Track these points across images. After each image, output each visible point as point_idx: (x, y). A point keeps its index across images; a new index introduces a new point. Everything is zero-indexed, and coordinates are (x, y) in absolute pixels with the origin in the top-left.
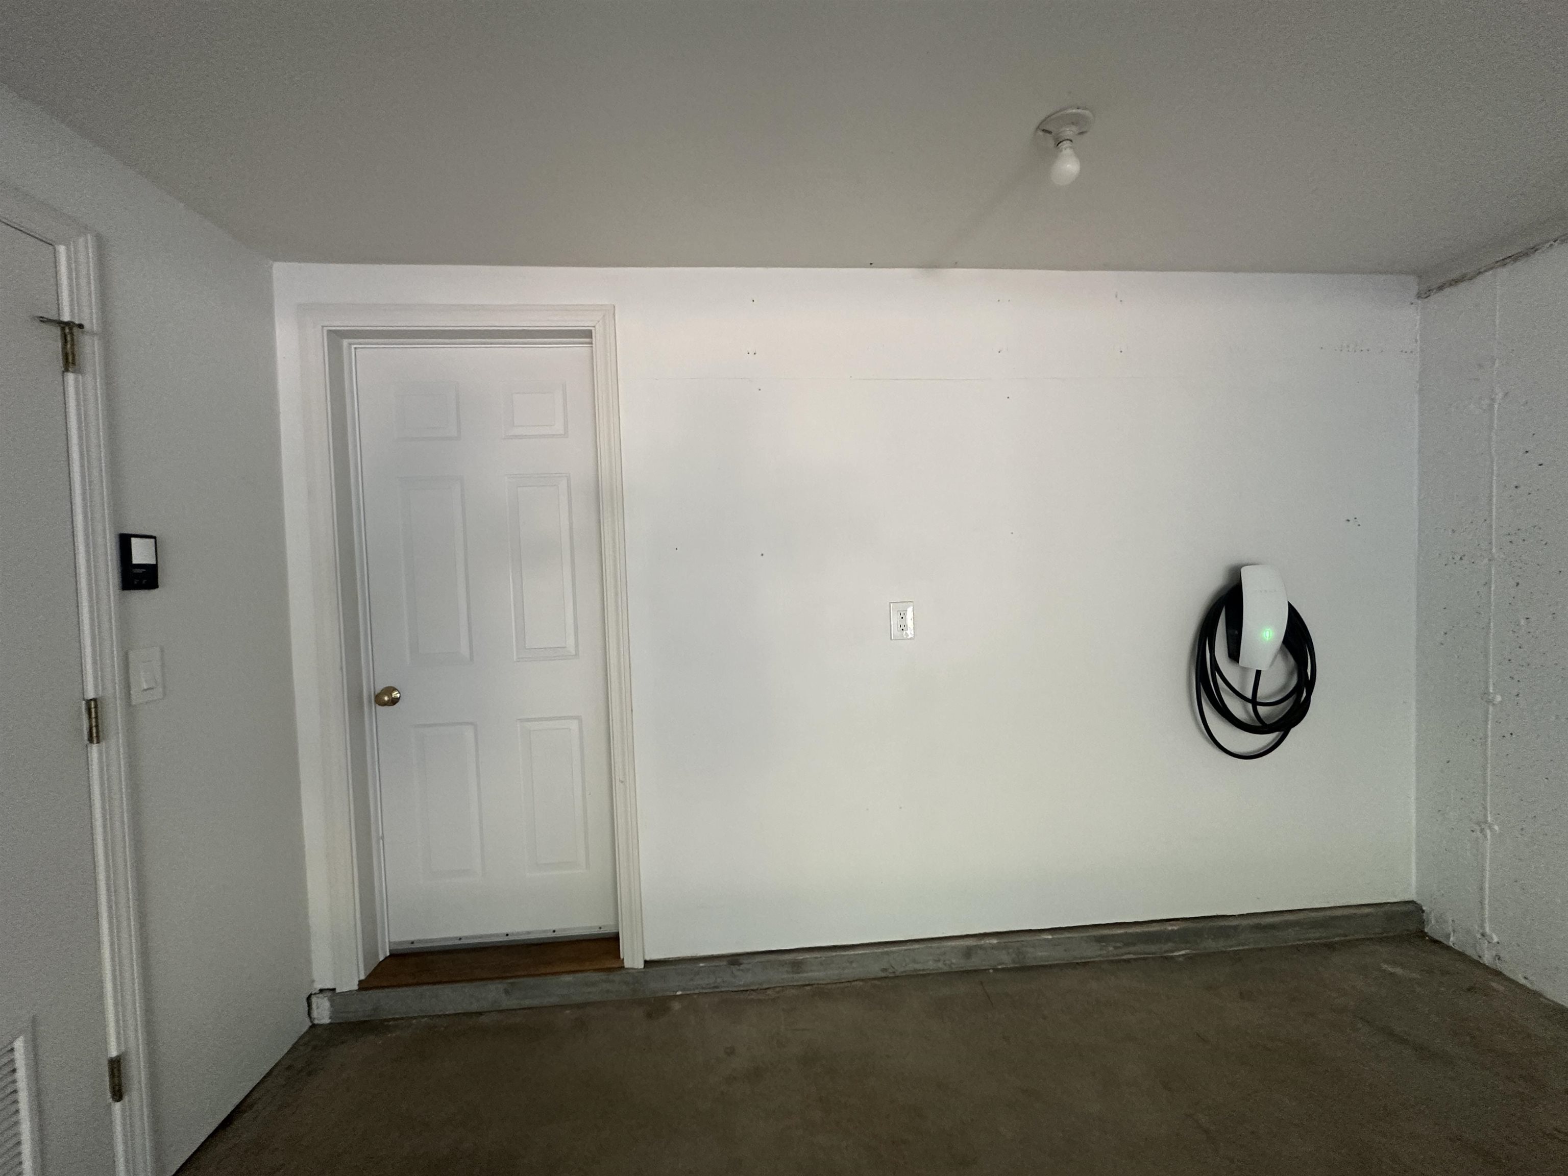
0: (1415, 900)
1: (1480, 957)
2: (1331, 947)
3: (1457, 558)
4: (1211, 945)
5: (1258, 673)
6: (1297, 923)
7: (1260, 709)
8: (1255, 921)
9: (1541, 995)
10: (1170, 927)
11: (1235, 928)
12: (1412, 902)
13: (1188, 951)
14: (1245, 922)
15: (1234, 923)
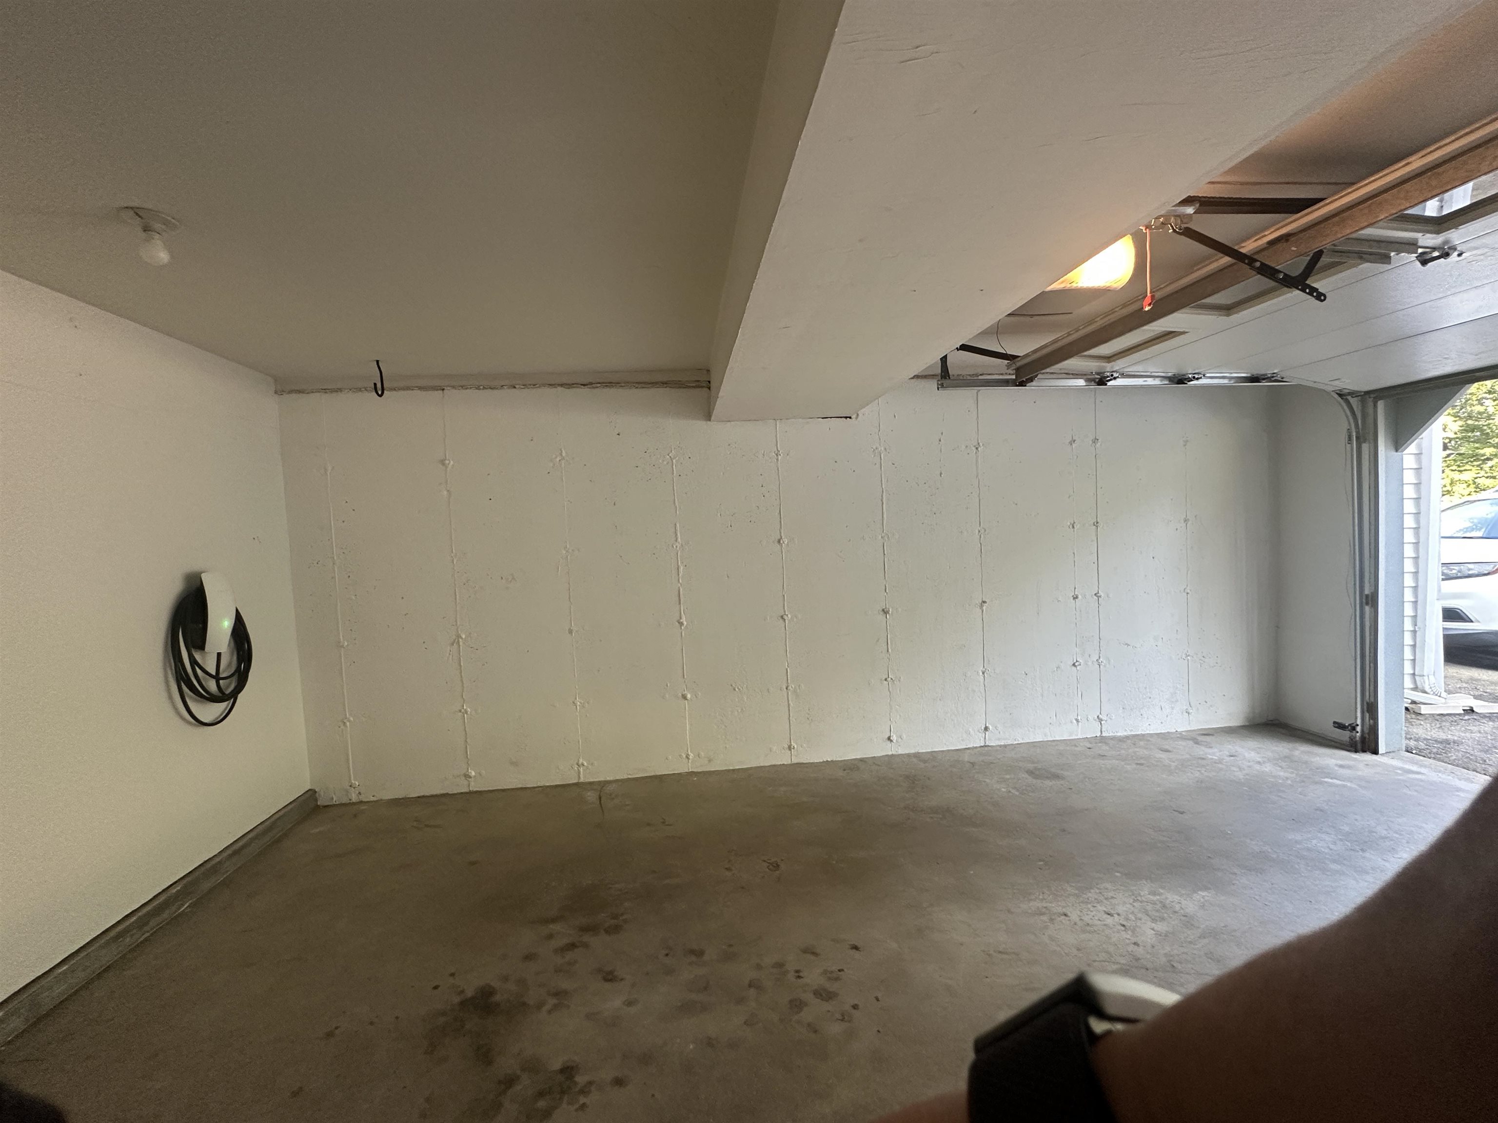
0: (310, 788)
1: (350, 800)
2: (278, 841)
3: (315, 562)
4: (206, 885)
5: (219, 655)
6: (252, 840)
7: (221, 682)
8: (229, 852)
9: (381, 800)
10: (174, 891)
11: (220, 862)
12: (310, 790)
13: (190, 902)
14: (225, 854)
15: (217, 860)
